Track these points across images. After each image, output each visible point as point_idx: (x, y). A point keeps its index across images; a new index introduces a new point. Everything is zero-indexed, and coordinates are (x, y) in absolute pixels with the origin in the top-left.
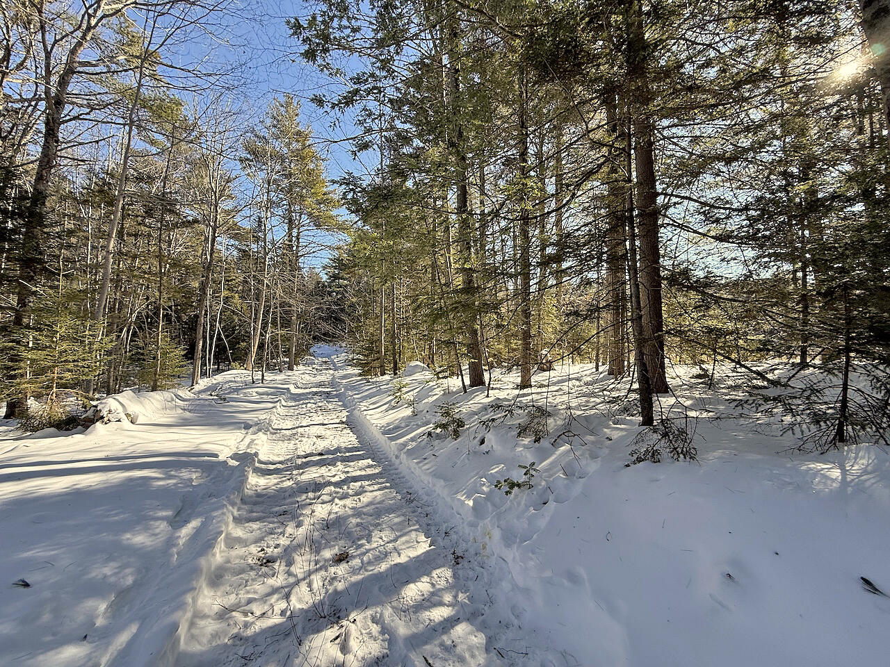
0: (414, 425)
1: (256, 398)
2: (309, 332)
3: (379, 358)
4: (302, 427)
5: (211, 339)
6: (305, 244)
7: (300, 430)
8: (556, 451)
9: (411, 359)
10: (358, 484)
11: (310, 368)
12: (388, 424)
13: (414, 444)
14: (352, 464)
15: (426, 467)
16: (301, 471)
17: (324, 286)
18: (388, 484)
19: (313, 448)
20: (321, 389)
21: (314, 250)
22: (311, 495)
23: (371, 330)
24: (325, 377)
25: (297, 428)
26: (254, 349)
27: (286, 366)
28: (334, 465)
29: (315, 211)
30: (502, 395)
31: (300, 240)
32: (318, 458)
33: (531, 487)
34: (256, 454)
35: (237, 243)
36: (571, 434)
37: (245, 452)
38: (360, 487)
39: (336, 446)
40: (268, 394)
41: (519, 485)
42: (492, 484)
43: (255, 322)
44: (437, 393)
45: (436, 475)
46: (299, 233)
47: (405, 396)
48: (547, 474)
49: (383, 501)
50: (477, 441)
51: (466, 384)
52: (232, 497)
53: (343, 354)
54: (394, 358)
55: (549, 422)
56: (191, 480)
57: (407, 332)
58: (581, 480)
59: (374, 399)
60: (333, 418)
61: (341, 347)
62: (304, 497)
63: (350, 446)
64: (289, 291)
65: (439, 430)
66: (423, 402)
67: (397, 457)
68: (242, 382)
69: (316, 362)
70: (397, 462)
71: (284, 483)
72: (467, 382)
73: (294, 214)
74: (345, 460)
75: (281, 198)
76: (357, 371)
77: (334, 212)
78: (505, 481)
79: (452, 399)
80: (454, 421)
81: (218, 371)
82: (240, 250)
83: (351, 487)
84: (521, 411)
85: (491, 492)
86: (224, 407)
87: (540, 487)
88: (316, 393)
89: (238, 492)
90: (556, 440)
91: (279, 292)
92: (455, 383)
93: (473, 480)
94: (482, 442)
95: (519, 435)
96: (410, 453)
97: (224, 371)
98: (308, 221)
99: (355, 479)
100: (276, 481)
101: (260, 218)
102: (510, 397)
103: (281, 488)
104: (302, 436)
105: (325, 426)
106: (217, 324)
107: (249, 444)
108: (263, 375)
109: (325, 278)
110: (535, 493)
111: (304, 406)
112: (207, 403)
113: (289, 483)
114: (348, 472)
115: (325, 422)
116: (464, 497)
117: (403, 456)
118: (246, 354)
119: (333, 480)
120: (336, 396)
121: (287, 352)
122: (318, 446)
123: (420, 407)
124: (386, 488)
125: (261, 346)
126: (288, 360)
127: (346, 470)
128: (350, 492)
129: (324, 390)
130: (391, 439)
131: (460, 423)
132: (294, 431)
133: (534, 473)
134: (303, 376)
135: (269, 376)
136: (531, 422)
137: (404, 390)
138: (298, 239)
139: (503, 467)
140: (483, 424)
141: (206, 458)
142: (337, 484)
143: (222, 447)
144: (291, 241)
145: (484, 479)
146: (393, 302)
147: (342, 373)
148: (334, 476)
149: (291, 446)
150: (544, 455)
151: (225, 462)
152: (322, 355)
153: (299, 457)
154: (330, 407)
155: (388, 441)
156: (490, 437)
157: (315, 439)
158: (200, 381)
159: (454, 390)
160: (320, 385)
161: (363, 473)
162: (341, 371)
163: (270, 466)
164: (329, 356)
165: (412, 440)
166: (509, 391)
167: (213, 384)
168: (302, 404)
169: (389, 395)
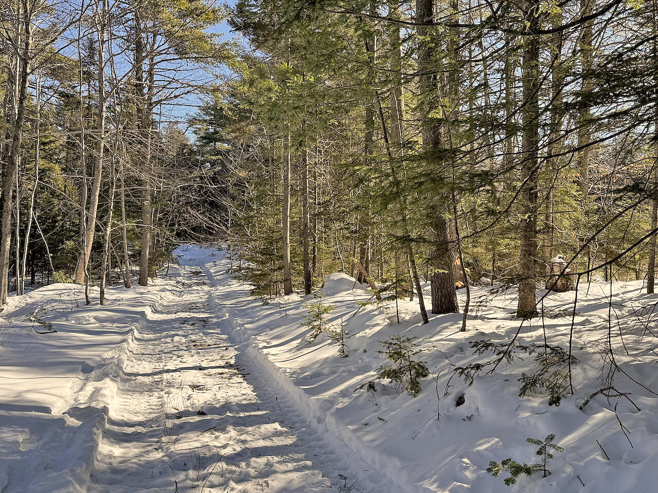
0: (344, 371)
1: (95, 326)
2: (171, 225)
3: (283, 267)
4: (168, 371)
5: (23, 235)
6: (162, 83)
7: (166, 376)
8: (587, 419)
9: (330, 269)
10: (262, 460)
11: (173, 282)
12: (303, 369)
13: (346, 401)
14: (250, 429)
15: (369, 437)
16: (174, 437)
17: (192, 152)
18: (309, 463)
19: (188, 403)
20: (193, 315)
21: (177, 93)
22: (192, 473)
23: (270, 222)
24: (197, 295)
25: (160, 373)
26: (88, 251)
27: (135, 278)
28: (223, 430)
29: (176, 29)
30: (487, 328)
31: (155, 77)
32: (197, 418)
33: (546, 474)
34: (105, 410)
35: (57, 83)
36: (612, 392)
37: (89, 407)
38: (267, 464)
39: (222, 401)
40: (112, 321)
41: (528, 471)
42: (480, 468)
43: (88, 209)
44: (379, 322)
45: (387, 450)
46: (152, 65)
47: (327, 326)
48: (574, 454)
49: (304, 487)
50: (451, 399)
51: (427, 309)
52: (78, 471)
53: (224, 261)
54: (306, 266)
55: (574, 372)
56: (16, 443)
57: (326, 226)
58: (633, 466)
59: (277, 331)
60: (214, 359)
61: (220, 249)
62: (182, 476)
63: (244, 402)
64: (138, 161)
65: (386, 381)
66: (358, 335)
67: (320, 421)
68: (71, 302)
69: (182, 272)
70: (321, 428)
71: (151, 455)
72: (429, 306)
73: (144, 35)
74: (240, 423)
75: (124, 9)
76: (248, 287)
77: (207, 30)
78: (504, 463)
79: (404, 332)
80: (411, 366)
81: (33, 285)
82: (62, 95)
83: (252, 464)
84: (524, 355)
85: (479, 479)
86: (50, 338)
87: (563, 475)
88: (185, 321)
89: (87, 464)
90: (588, 401)
91: (125, 160)
92: (409, 307)
93: (447, 460)
94: (460, 401)
95: (523, 392)
96: (341, 414)
97: (42, 285)
98: (166, 46)
99: (259, 452)
100: (137, 451)
101: (92, 42)
102: (502, 331)
103: (148, 462)
104: (170, 384)
105: (205, 371)
106: (32, 212)
107: (92, 395)
108: (102, 293)
109: (192, 139)
110: (555, 484)
111: (169, 340)
112: (24, 332)
113: (158, 455)
114: (244, 442)
115: (204, 365)
116: (435, 486)
117: (330, 420)
118: (75, 258)
119: (223, 452)
120: (217, 325)
121: (137, 256)
122: (196, 402)
123: (352, 343)
124: (305, 467)
125: (98, 247)
126: (138, 268)
127: (242, 437)
128: (252, 472)
129: (197, 315)
130: (311, 392)
131: (421, 371)
132: (157, 378)
133: (552, 451)
134: (163, 294)
135: (111, 294)
136: (544, 371)
137: (326, 316)
138: (151, 75)
139: (498, 442)
140: (461, 373)
141: (34, 413)
142: (230, 459)
143: (55, 399)
144: (139, 79)
145: (466, 460)
146: (305, 178)
147: (222, 289)
148: (225, 447)
149: (154, 400)
150: (568, 425)
151: (61, 421)
152: (190, 262)
153: (168, 416)
154: (210, 342)
155: (305, 397)
156: (474, 395)
157: (190, 391)
158: (8, 300)
159: (407, 318)
160: (191, 307)
161: (268, 443)
162: (221, 288)
163: (126, 428)
164: (201, 264)
165: (344, 394)
166: (500, 323)
167: (27, 304)
168: (166, 337)
169: (303, 325)
